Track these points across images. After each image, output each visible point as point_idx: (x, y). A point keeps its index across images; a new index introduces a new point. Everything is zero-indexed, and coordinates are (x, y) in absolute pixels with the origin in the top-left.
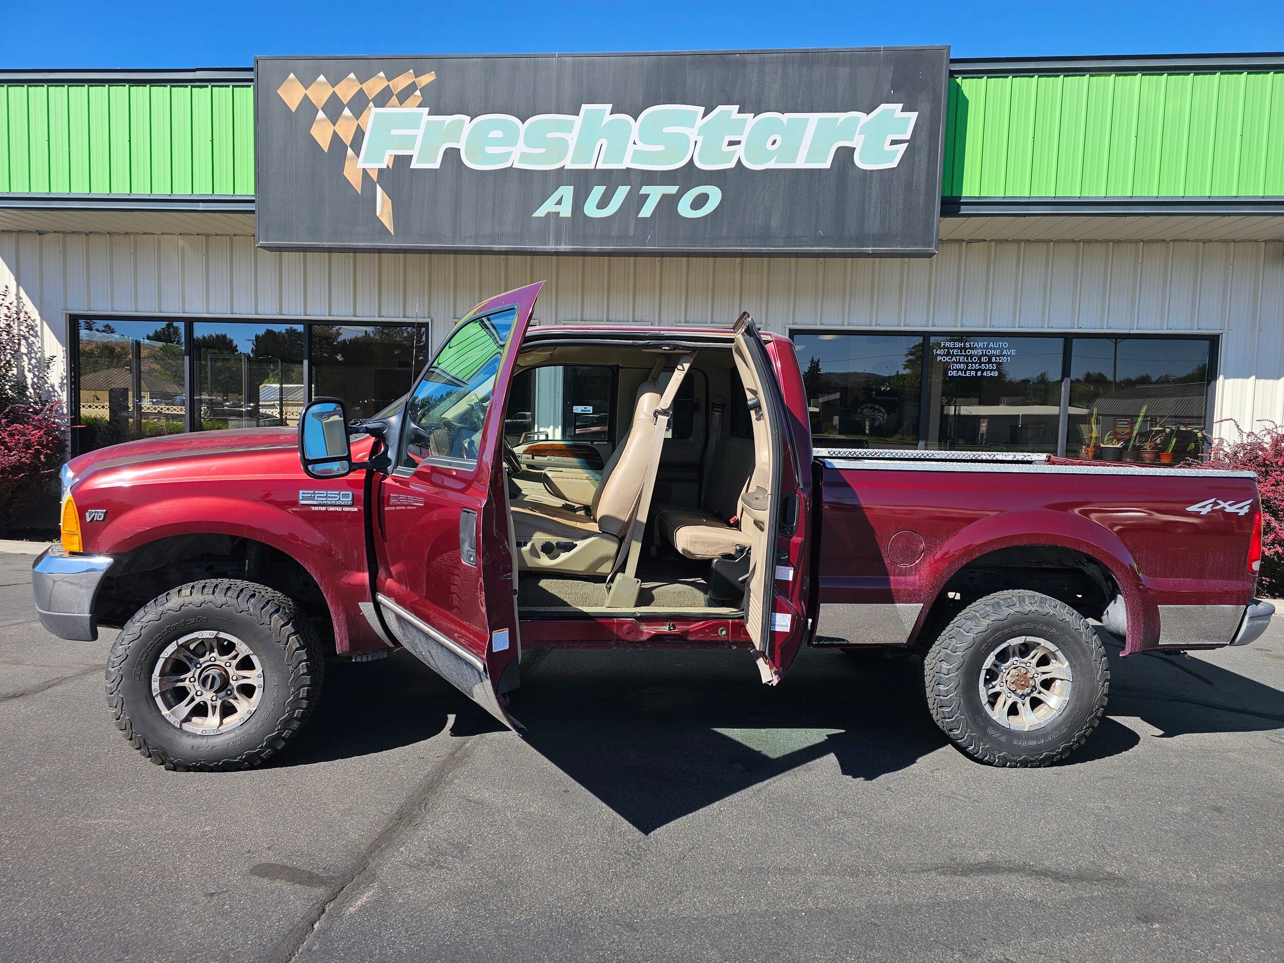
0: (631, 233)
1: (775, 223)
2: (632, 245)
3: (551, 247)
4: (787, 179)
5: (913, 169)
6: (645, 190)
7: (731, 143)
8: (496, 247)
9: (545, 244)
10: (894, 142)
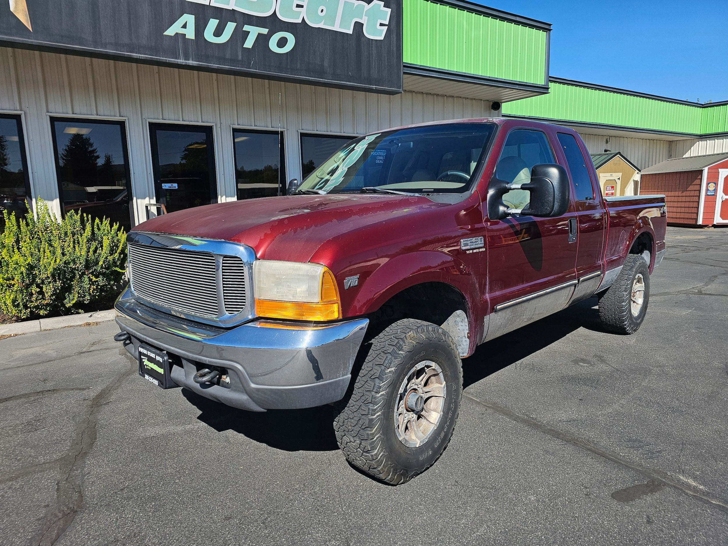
0: (240, 58)
1: (326, 64)
2: (241, 67)
3: (181, 61)
4: (331, 37)
5: (390, 42)
6: (246, 28)
7: (298, 6)
8: (135, 55)
9: (176, 58)
10: (381, 25)
